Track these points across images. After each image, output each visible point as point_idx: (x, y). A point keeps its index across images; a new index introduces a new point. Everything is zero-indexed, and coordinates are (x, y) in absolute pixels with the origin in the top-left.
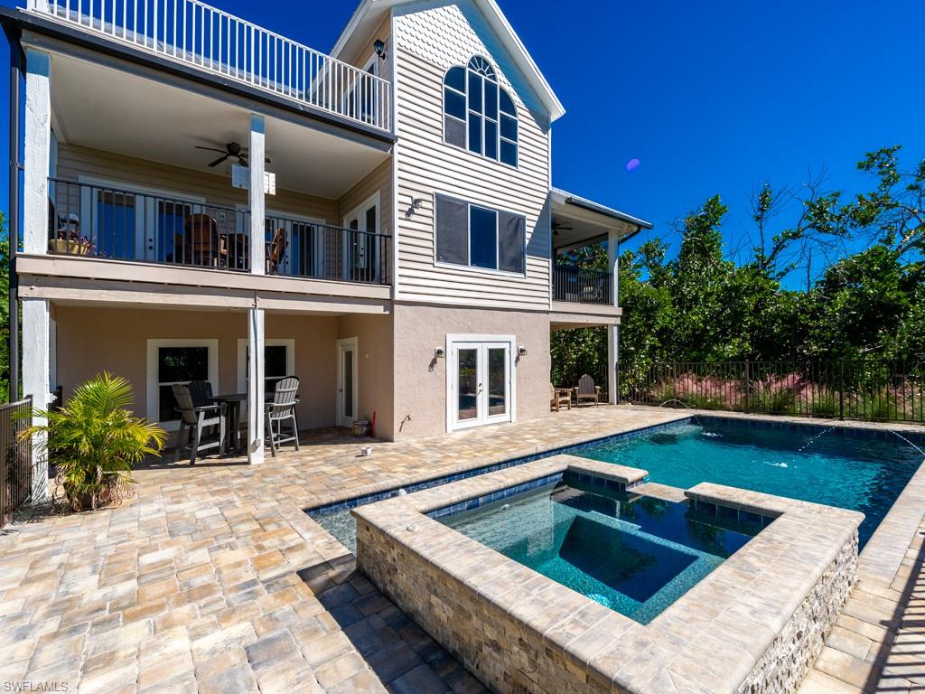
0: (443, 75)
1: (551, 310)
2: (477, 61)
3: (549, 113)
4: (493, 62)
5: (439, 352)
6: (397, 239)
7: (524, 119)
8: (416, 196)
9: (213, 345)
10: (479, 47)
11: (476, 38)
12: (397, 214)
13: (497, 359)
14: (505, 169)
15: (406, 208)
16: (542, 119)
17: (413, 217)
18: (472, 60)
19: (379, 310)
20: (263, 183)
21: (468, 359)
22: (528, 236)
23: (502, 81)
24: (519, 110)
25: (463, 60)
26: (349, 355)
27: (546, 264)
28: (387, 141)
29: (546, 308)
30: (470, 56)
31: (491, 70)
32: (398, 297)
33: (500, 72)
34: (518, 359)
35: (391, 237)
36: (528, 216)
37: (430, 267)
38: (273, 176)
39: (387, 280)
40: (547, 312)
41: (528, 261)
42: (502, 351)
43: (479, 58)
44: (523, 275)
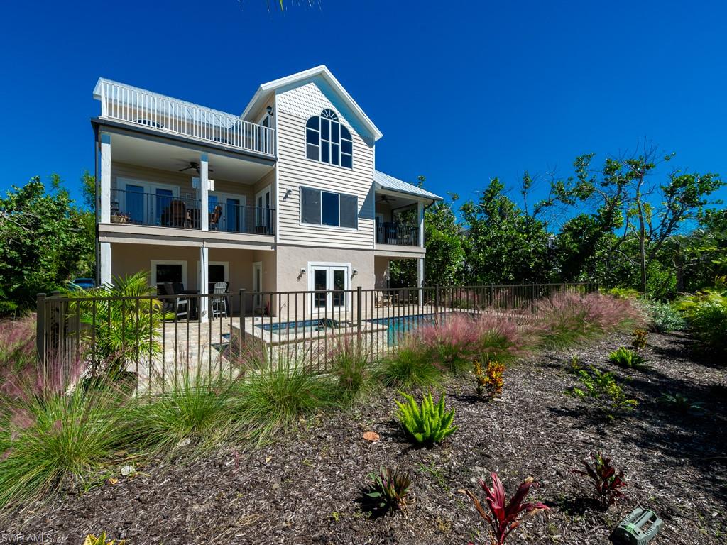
0: (306, 122)
1: (375, 249)
2: (326, 112)
3: (373, 136)
4: (336, 111)
5: (303, 271)
6: (278, 211)
7: (357, 142)
8: (289, 188)
9: (184, 264)
10: (327, 104)
11: (326, 99)
12: (278, 199)
13: (339, 276)
14: (346, 170)
15: (284, 195)
16: (368, 140)
17: (288, 200)
18: (324, 111)
19: (269, 248)
20: (207, 185)
21: (321, 277)
22: (360, 207)
23: (342, 121)
24: (353, 136)
25: (317, 112)
26: (258, 271)
27: (372, 223)
28: (274, 161)
29: (372, 248)
30: (322, 109)
31: (335, 116)
32: (278, 242)
33: (341, 116)
34: (352, 277)
35: (275, 210)
36: (359, 196)
37: (298, 226)
38: (212, 181)
39: (273, 233)
40: (373, 250)
41: (359, 221)
42: (343, 272)
43: (328, 110)
44: (356, 229)
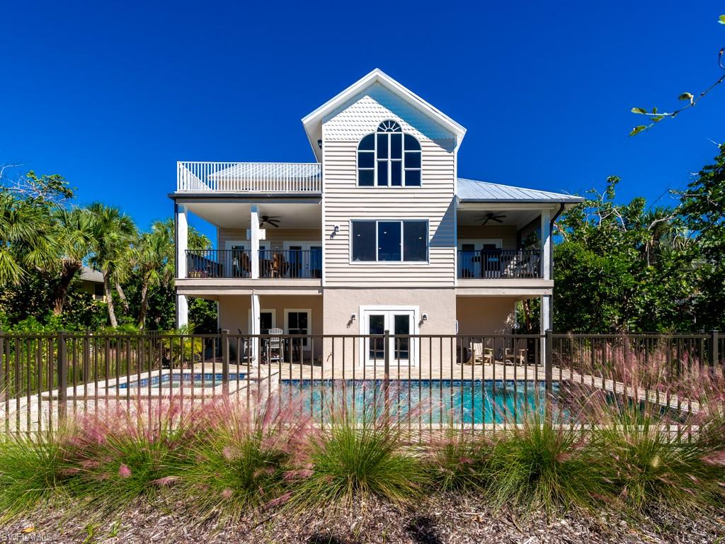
0: (357, 145)
1: (456, 285)
2: (387, 124)
3: (454, 135)
4: (397, 119)
5: (354, 317)
6: (324, 252)
7: (429, 149)
8: (336, 224)
10: (385, 114)
11: (384, 109)
12: (324, 237)
13: (402, 323)
14: (413, 189)
15: (331, 233)
16: (447, 144)
17: (335, 237)
18: (381, 125)
19: (315, 292)
21: (376, 323)
22: (432, 233)
23: (407, 129)
24: (422, 144)
25: (372, 128)
27: (451, 252)
28: (319, 197)
29: (451, 285)
30: (379, 123)
31: (397, 125)
32: (324, 285)
33: (405, 123)
34: (421, 323)
36: (431, 219)
37: (347, 265)
39: (318, 276)
40: (453, 288)
41: (430, 251)
42: (407, 317)
43: (386, 122)
44: (426, 263)
